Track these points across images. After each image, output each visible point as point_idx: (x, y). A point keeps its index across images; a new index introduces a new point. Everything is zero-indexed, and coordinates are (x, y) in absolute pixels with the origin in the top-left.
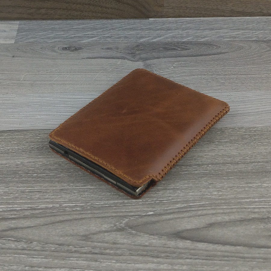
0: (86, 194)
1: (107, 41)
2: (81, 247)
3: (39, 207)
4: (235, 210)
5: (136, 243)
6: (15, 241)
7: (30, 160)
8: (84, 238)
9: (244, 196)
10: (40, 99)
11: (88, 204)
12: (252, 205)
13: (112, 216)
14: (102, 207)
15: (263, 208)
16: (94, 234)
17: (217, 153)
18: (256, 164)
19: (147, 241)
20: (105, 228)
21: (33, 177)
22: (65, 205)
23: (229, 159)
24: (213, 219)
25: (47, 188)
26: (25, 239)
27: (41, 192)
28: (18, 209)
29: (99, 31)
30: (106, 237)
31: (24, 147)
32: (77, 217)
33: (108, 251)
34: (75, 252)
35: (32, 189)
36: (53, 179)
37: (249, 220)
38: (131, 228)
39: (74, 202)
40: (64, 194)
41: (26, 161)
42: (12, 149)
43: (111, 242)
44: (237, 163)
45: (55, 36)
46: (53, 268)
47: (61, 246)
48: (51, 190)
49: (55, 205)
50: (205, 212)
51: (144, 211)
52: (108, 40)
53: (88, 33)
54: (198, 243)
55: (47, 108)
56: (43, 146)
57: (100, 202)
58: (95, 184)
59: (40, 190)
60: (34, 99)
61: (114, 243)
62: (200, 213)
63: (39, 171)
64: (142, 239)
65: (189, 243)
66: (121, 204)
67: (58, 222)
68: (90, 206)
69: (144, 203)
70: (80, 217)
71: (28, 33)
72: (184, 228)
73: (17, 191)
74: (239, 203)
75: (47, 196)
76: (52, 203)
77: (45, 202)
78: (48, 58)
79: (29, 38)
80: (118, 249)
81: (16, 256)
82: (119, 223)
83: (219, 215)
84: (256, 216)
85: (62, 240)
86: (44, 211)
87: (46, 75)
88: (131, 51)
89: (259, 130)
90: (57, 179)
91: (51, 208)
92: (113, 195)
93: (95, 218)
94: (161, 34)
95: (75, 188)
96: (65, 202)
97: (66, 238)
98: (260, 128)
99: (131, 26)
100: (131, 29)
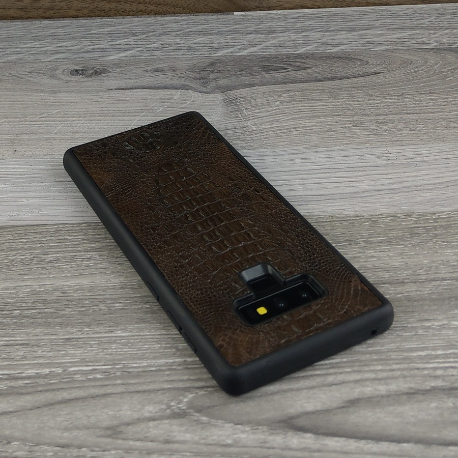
0: (114, 348)
1: (154, 57)
2: (104, 451)
3: (24, 375)
4: (399, 373)
5: (209, 441)
7: (8, 284)
8: (109, 432)
9: (416, 346)
10: (27, 168)
11: (117, 367)
12: (431, 363)
13: (163, 389)
14: (144, 372)
15: (452, 367)
16: (128, 424)
17: (364, 263)
18: (438, 283)
19: (229, 436)
20: (150, 412)
21: (13, 317)
22: (73, 369)
23: (387, 275)
24: (357, 392)
25: (39, 337)
27: (27, 344)
29: (141, 37)
30: (150, 430)
32: (96, 391)
35: (9, 339)
36: (49, 320)
37: (426, 392)
38: (199, 411)
39: (90, 364)
40: (71, 347)
43: (161, 439)
44: (403, 283)
45: (58, 49)
47: (65, 449)
48: (47, 341)
50: (341, 378)
52: (156, 54)
53: (119, 42)
54: (329, 438)
55: (40, 184)
56: (32, 256)
57: (140, 362)
58: (130, 327)
59: (26, 342)
60: (16, 168)
61: (167, 442)
62: (330, 379)
63: (24, 305)
64: (220, 433)
65: (310, 438)
66: (179, 365)
67: (60, 403)
68: (121, 370)
70: (102, 391)
71: (5, 44)
72: (300, 410)
74: (405, 359)
75: (39, 353)
76: (48, 365)
77: (34, 363)
78: (42, 91)
79: (8, 54)
82: (177, 402)
83: (368, 383)
84: (439, 383)
85: (66, 437)
86: (33, 381)
87: (39, 121)
88: (199, 74)
89: (444, 218)
90: (58, 320)
91: (47, 375)
92: (166, 348)
93: (130, 392)
94: (257, 40)
95: (93, 336)
96: (74, 364)
97: (75, 433)
98: (445, 213)
99: (201, 27)
100: (200, 33)
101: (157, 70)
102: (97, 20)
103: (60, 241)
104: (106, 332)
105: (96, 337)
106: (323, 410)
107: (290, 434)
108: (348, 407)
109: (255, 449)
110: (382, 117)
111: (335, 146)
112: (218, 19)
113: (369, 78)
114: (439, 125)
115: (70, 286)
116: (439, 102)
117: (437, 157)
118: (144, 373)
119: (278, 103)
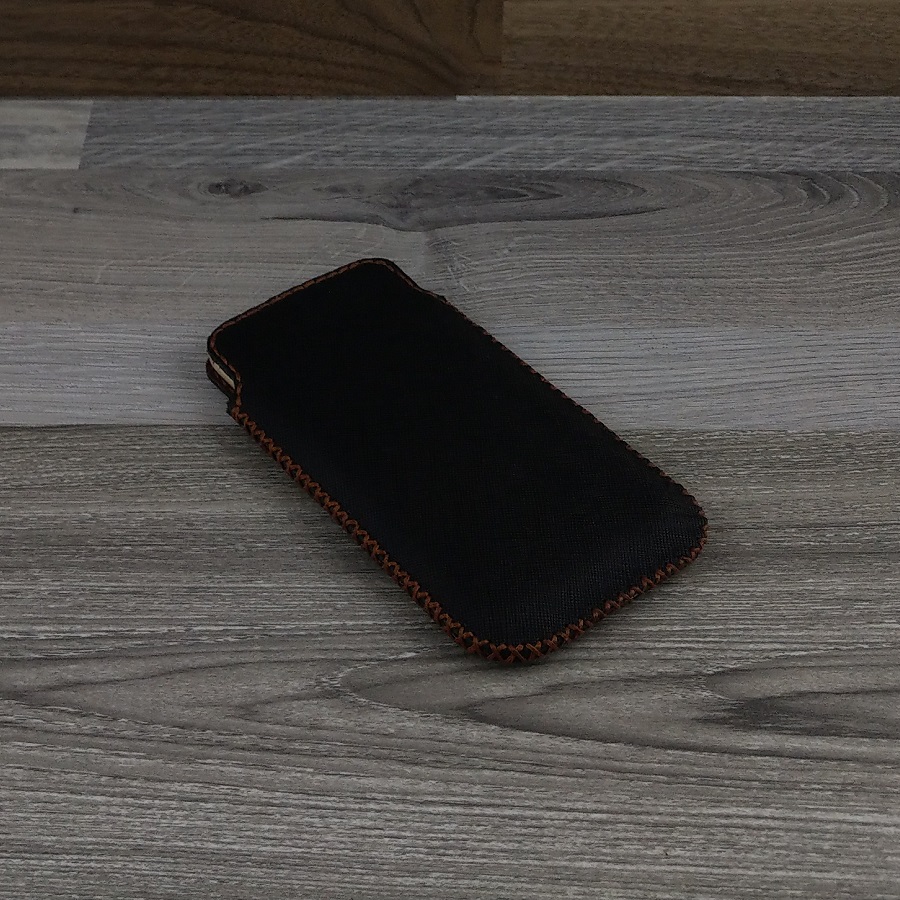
0: (252, 603)
2: (234, 735)
3: (135, 633)
4: (620, 653)
5: (366, 729)
6: (76, 713)
7: (116, 509)
8: (242, 712)
9: (647, 618)
10: (143, 339)
11: (256, 628)
12: (664, 642)
13: (313, 661)
14: (288, 636)
15: (690, 649)
16: (268, 702)
19: (392, 724)
20: (296, 689)
21: (122, 555)
22: (199, 628)
24: (563, 675)
25: (155, 584)
26: (100, 710)
27: (140, 593)
28: (83, 635)
30: (294, 711)
31: (100, 473)
32: (227, 658)
33: (297, 745)
34: (220, 744)
35: (116, 584)
36: (170, 561)
37: (649, 679)
38: (357, 690)
39: (220, 623)
40: (197, 600)
41: (104, 511)
42: (71, 478)
43: (306, 723)
46: (165, 781)
47: (185, 730)
49: (174, 628)
51: (393, 648)
52: (336, 163)
53: (282, 139)
54: (518, 732)
55: (161, 364)
56: (149, 470)
57: (286, 623)
58: (275, 576)
59: (139, 590)
61: (313, 727)
63: (136, 539)
64: (381, 719)
65: (494, 730)
66: (335, 630)
67: (181, 671)
68: (260, 632)
69: (393, 628)
70: (234, 660)
71: (116, 136)
72: (487, 695)
73: (83, 590)
74: (631, 634)
75: (156, 605)
76: (168, 622)
77: (149, 619)
78: (167, 217)
80: (321, 740)
81: (78, 750)
82: (330, 677)
83: (577, 664)
84: (669, 668)
85: (188, 715)
86: (147, 642)
87: (162, 266)
88: (396, 198)
89: (715, 440)
90: (182, 562)
91: (165, 634)
92: (321, 606)
93: (270, 662)
94: (486, 146)
95: (226, 586)
96: (200, 621)
97: (199, 710)
98: (717, 433)
99: (405, 120)
100: (404, 129)
101: (335, 190)
102: (252, 101)
103: (187, 450)
104: (243, 582)
105: (231, 588)
106: (515, 697)
107: (469, 724)
108: (548, 693)
109: (424, 741)
110: (652, 281)
111: (580, 324)
112: (432, 106)
113: (643, 217)
114: (732, 298)
115: (198, 516)
116: (738, 261)
117: (721, 348)
118: (290, 637)
119: (506, 251)
